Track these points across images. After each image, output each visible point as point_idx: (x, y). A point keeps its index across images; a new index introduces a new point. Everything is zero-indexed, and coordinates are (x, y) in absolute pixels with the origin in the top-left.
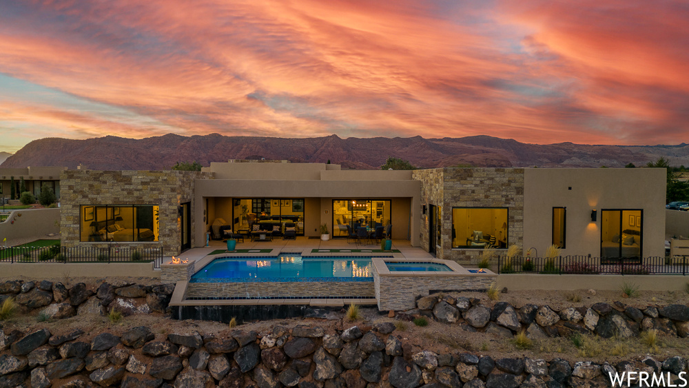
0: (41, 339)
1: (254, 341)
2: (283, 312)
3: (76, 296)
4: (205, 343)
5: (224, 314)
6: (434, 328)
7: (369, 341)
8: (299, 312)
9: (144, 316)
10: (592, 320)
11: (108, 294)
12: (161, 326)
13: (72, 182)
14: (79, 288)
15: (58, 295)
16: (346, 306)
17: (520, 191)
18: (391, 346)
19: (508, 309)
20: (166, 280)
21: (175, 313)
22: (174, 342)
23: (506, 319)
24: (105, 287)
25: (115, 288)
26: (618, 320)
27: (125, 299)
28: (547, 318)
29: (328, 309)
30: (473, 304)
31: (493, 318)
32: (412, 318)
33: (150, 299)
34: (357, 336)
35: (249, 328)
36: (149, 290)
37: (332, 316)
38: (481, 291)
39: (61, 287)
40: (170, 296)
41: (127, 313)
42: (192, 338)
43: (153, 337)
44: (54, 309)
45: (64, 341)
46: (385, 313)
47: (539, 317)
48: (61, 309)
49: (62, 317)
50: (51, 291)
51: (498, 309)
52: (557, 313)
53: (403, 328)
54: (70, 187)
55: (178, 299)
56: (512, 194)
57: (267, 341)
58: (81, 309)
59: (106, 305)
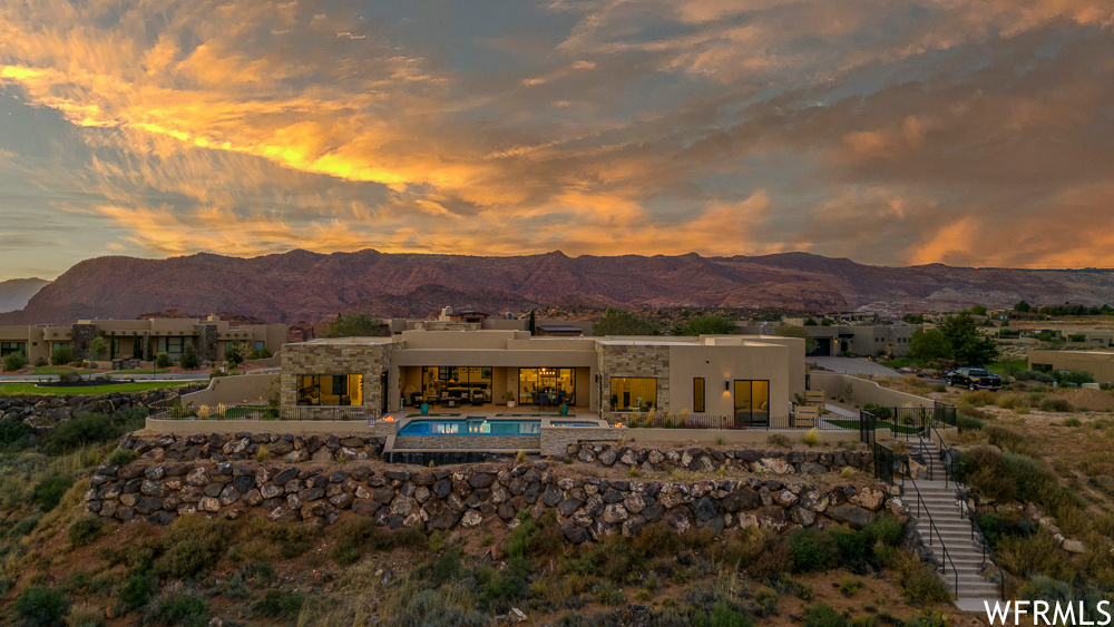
0: (293, 474)
1: (448, 477)
2: (469, 457)
3: (311, 446)
4: (412, 477)
5: (424, 459)
6: (576, 465)
7: (531, 474)
8: (481, 458)
9: (363, 460)
10: (687, 459)
11: (336, 445)
12: (378, 467)
13: (291, 355)
14: (313, 439)
15: (297, 444)
16: (516, 453)
17: (666, 364)
18: (545, 476)
19: (629, 452)
20: (379, 434)
21: (387, 457)
22: (390, 477)
23: (627, 458)
24: (333, 439)
25: (340, 439)
26: (705, 460)
27: (349, 448)
28: (655, 458)
29: (503, 455)
30: (605, 448)
31: (618, 458)
32: (562, 459)
33: (367, 448)
34: (522, 472)
35: (443, 468)
36: (367, 442)
37: (506, 460)
38: (616, 441)
39: (300, 438)
40: (383, 446)
41: (351, 458)
42: (403, 474)
43: (373, 474)
44: (295, 455)
45: (310, 475)
46: (545, 457)
47: (651, 457)
48: (301, 455)
49: (302, 461)
50: (292, 442)
51: (624, 451)
52: (664, 454)
53: (554, 465)
54: (290, 359)
55: (389, 447)
56: (660, 367)
57: (458, 476)
58: (315, 455)
59: (335, 453)
